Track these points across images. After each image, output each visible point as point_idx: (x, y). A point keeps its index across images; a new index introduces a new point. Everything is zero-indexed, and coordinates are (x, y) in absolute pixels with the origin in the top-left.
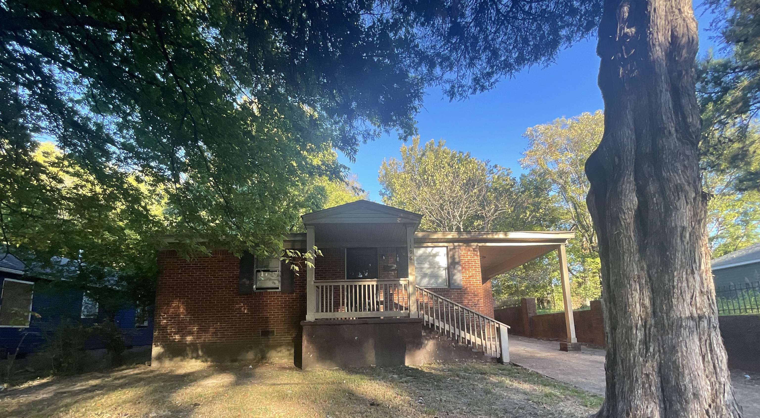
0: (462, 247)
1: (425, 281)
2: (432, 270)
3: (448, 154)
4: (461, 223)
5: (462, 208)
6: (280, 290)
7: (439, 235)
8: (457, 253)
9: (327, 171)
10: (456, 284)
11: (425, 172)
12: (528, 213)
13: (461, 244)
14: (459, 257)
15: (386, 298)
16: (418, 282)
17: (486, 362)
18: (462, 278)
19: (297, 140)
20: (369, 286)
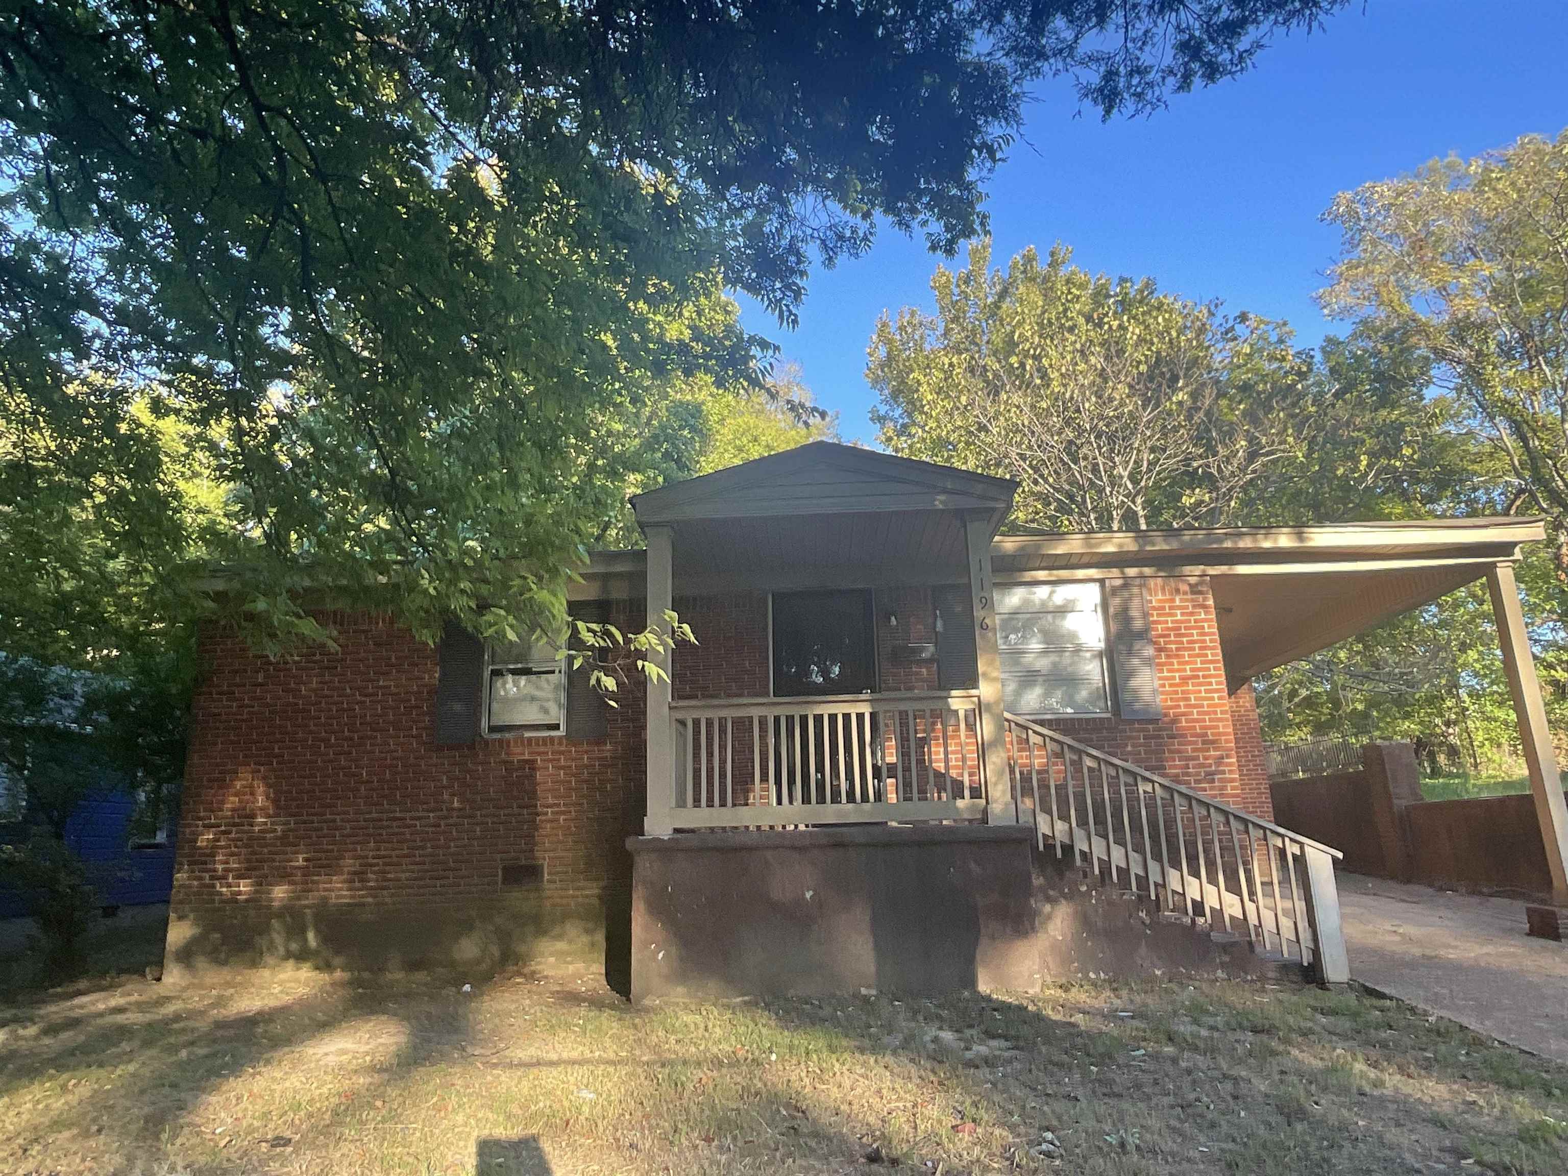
0: (1152, 582)
1: (1032, 699)
2: (1053, 658)
3: (1082, 286)
4: (1139, 500)
5: (1139, 451)
6: (562, 732)
7: (1073, 545)
8: (1135, 603)
9: (707, 357)
10: (1137, 706)
11: (1011, 345)
12: (1364, 460)
13: (1147, 571)
14: (1145, 615)
15: (904, 753)
16: (1010, 699)
17: (1263, 979)
18: (1157, 683)
19: (616, 271)
20: (847, 717)
